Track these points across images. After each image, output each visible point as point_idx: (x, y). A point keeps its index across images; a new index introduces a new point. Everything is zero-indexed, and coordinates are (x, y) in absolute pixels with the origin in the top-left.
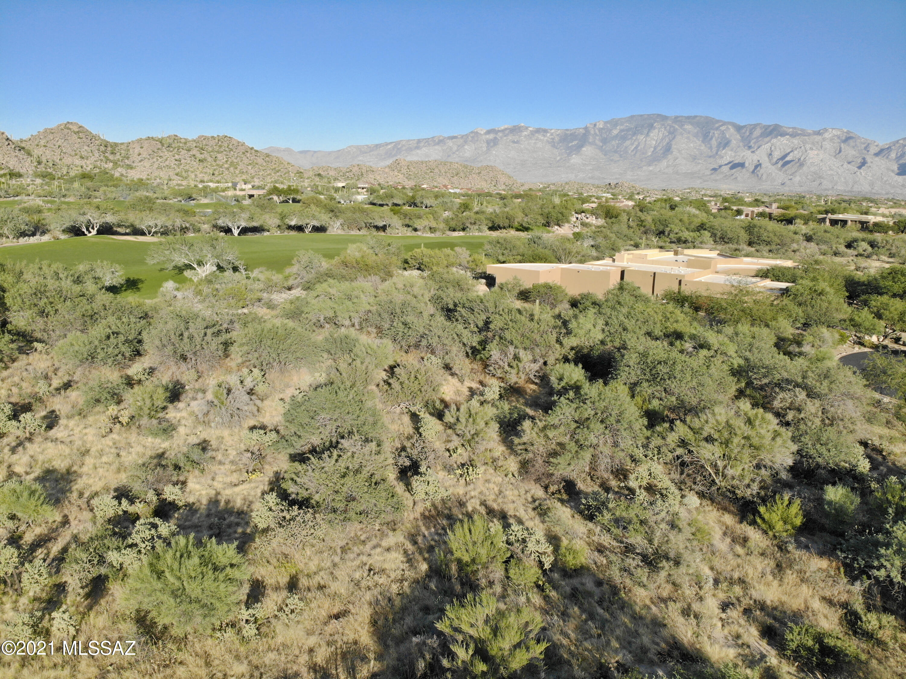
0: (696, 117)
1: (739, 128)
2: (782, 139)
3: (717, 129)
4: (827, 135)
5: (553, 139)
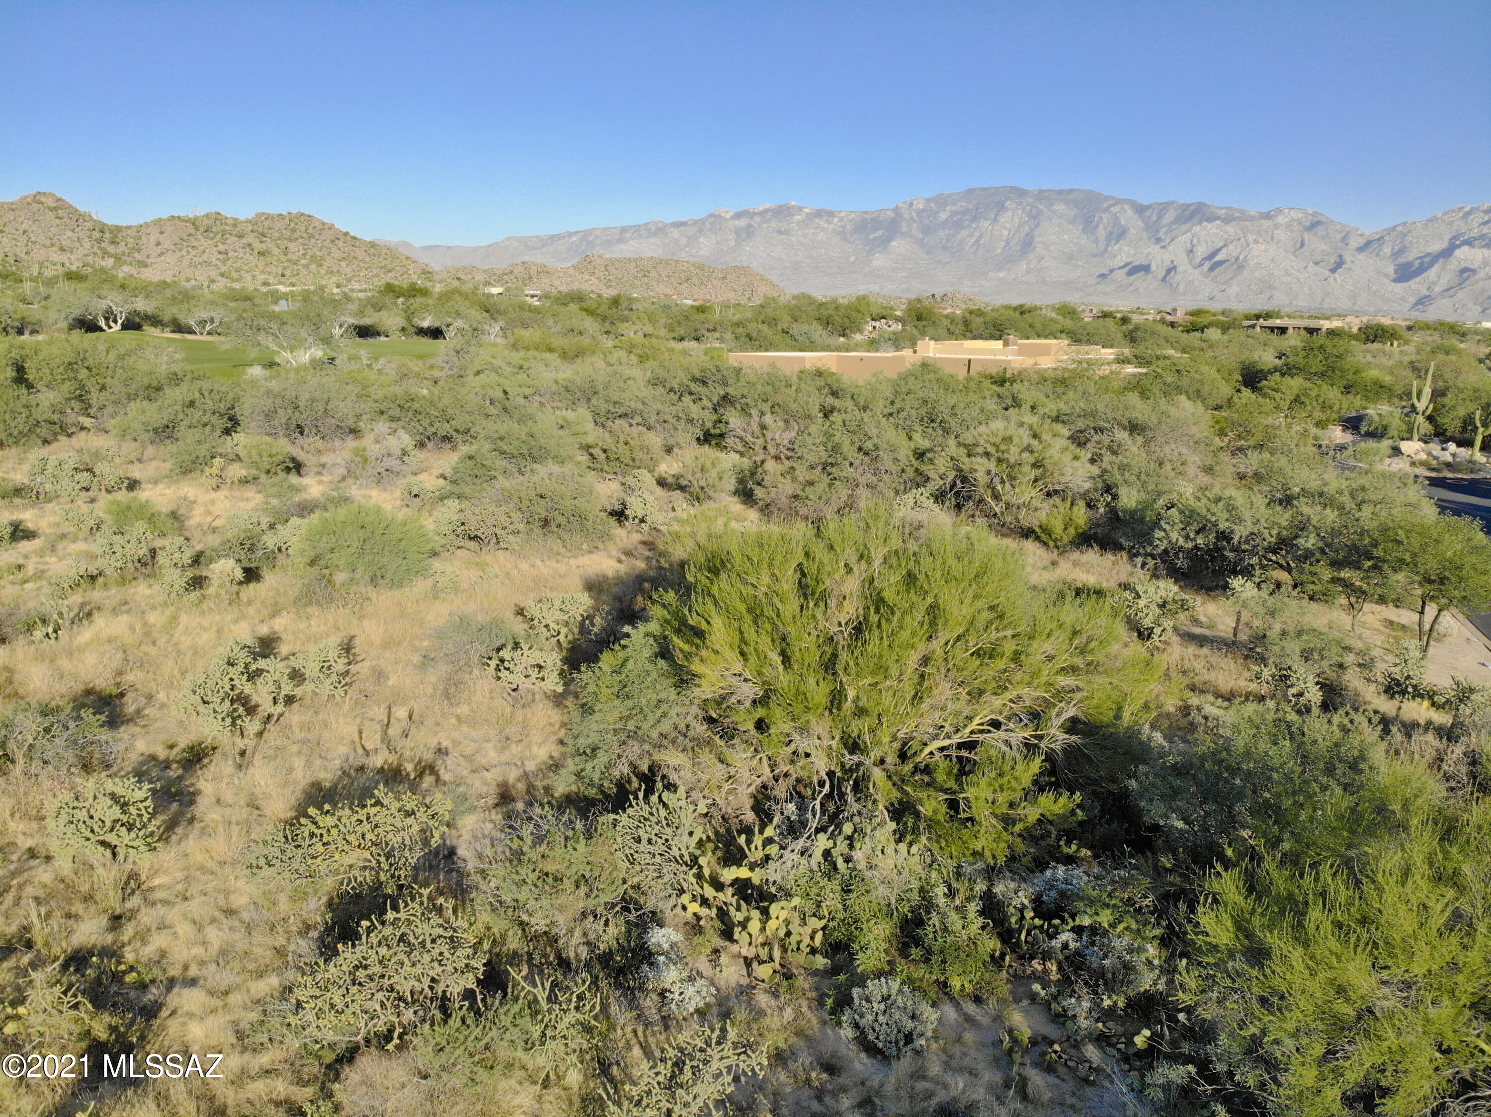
0: (1071, 191)
1: (1141, 210)
2: (1210, 226)
3: (1106, 210)
4: (1281, 219)
5: (844, 227)
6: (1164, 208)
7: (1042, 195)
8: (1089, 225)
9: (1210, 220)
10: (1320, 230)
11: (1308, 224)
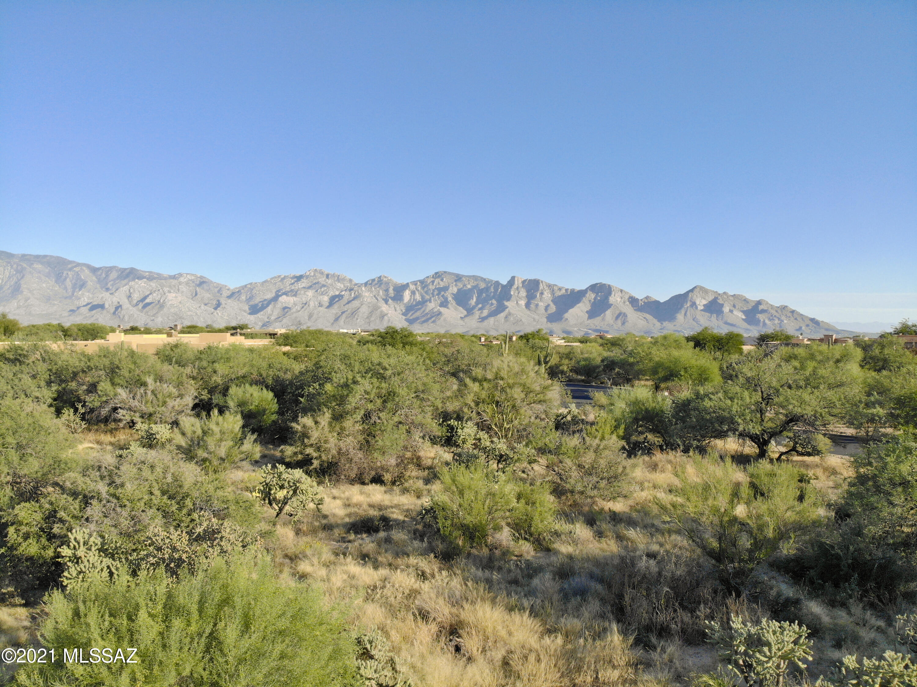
0: (45, 256)
1: (94, 270)
2: (140, 282)
3: (70, 269)
4: (182, 279)
6: (110, 269)
7: (24, 257)
8: (59, 279)
9: (140, 278)
10: (205, 286)
11: (198, 283)
